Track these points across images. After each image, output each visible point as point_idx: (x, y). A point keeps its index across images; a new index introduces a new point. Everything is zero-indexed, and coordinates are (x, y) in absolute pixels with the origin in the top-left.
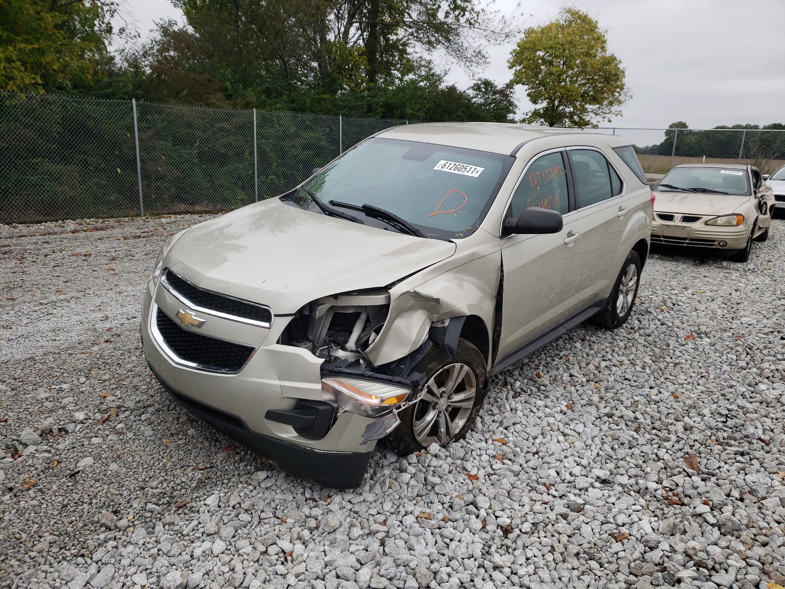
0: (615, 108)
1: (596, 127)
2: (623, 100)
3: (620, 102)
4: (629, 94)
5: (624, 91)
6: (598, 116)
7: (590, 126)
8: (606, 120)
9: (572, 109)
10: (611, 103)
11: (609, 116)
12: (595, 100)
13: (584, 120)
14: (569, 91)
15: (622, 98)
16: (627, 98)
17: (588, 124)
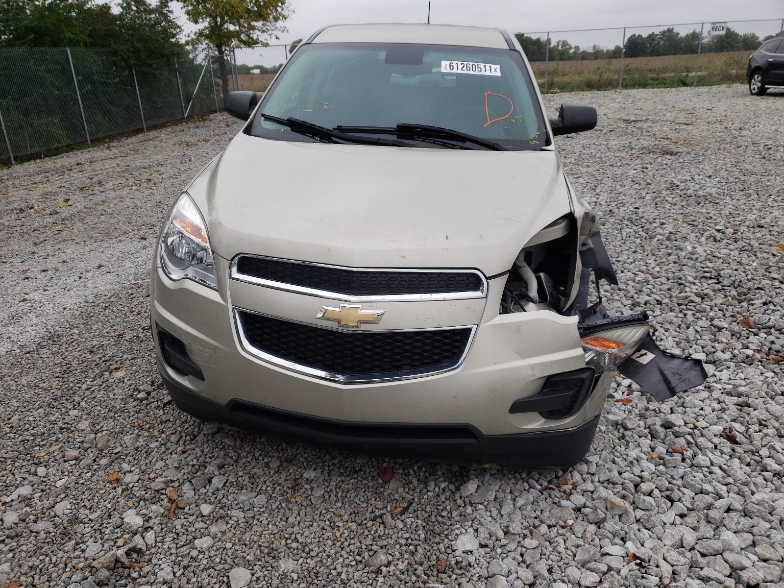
0: (280, 24)
1: (266, 45)
2: (286, 15)
3: (285, 17)
4: (291, 8)
5: (286, 5)
6: (265, 34)
7: (260, 45)
8: (274, 37)
9: (237, 28)
10: (276, 19)
11: (276, 32)
12: (261, 15)
13: (252, 39)
14: (235, 8)
15: (285, 13)
16: (290, 13)
17: (258, 43)
